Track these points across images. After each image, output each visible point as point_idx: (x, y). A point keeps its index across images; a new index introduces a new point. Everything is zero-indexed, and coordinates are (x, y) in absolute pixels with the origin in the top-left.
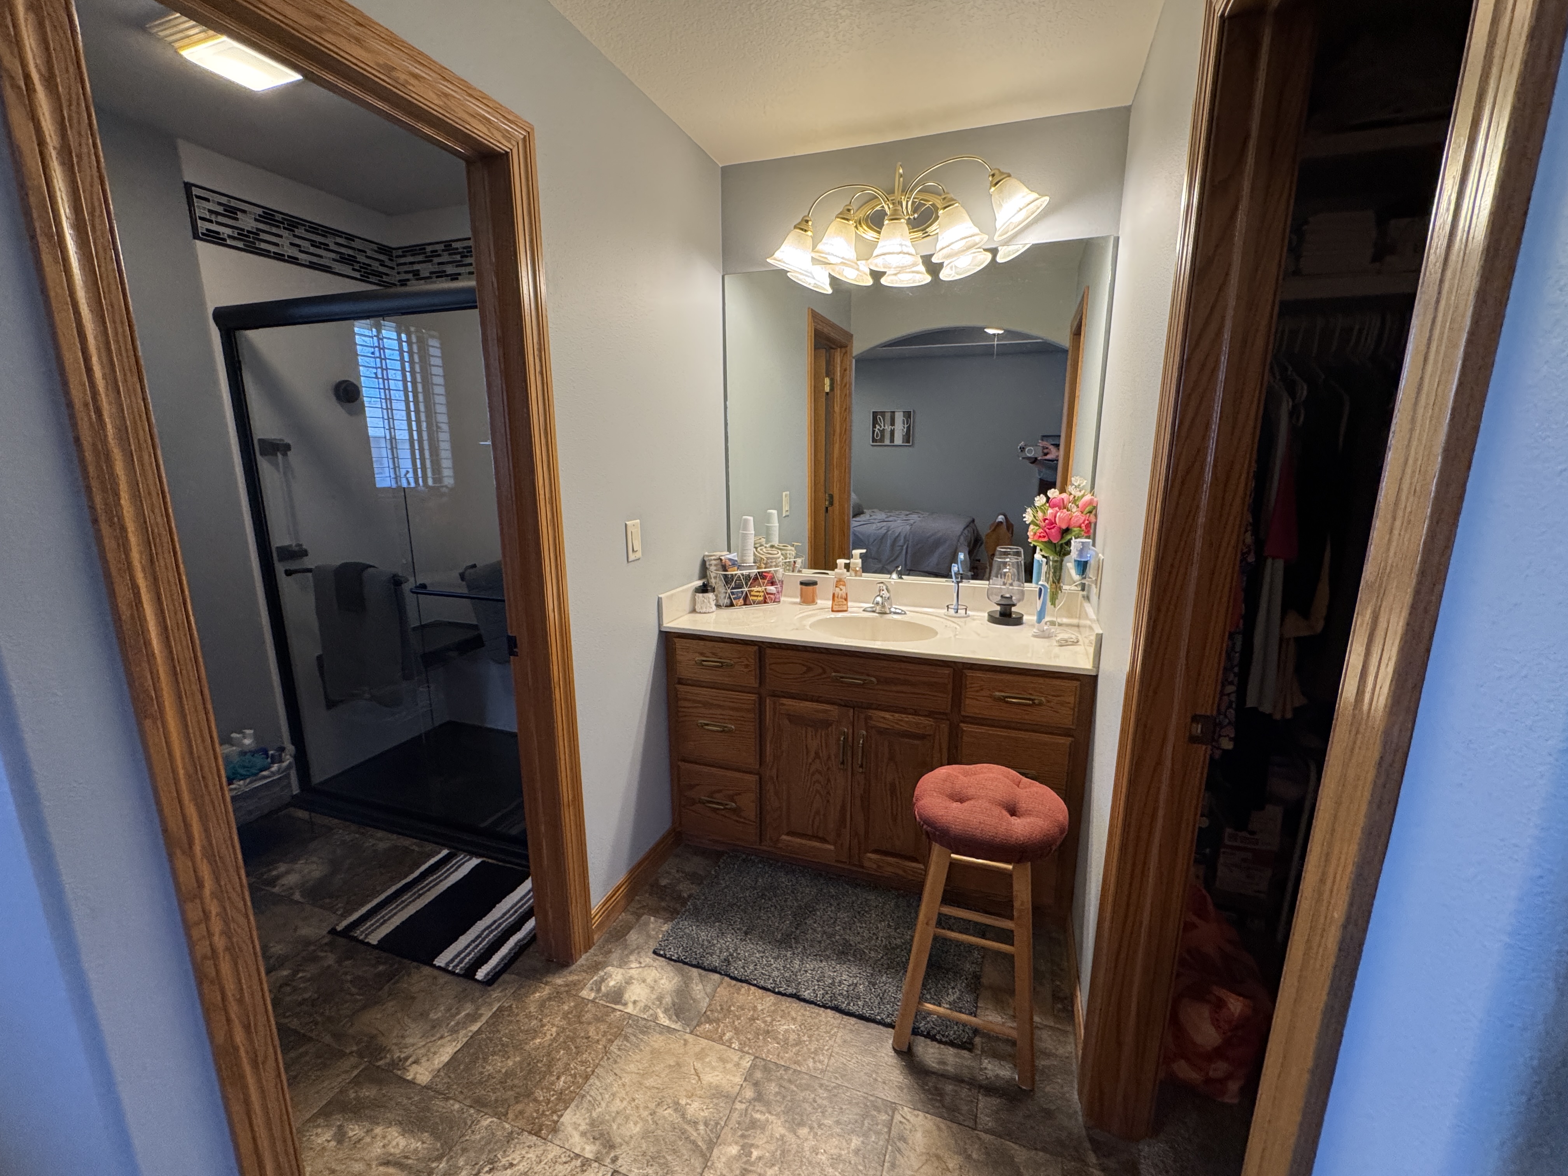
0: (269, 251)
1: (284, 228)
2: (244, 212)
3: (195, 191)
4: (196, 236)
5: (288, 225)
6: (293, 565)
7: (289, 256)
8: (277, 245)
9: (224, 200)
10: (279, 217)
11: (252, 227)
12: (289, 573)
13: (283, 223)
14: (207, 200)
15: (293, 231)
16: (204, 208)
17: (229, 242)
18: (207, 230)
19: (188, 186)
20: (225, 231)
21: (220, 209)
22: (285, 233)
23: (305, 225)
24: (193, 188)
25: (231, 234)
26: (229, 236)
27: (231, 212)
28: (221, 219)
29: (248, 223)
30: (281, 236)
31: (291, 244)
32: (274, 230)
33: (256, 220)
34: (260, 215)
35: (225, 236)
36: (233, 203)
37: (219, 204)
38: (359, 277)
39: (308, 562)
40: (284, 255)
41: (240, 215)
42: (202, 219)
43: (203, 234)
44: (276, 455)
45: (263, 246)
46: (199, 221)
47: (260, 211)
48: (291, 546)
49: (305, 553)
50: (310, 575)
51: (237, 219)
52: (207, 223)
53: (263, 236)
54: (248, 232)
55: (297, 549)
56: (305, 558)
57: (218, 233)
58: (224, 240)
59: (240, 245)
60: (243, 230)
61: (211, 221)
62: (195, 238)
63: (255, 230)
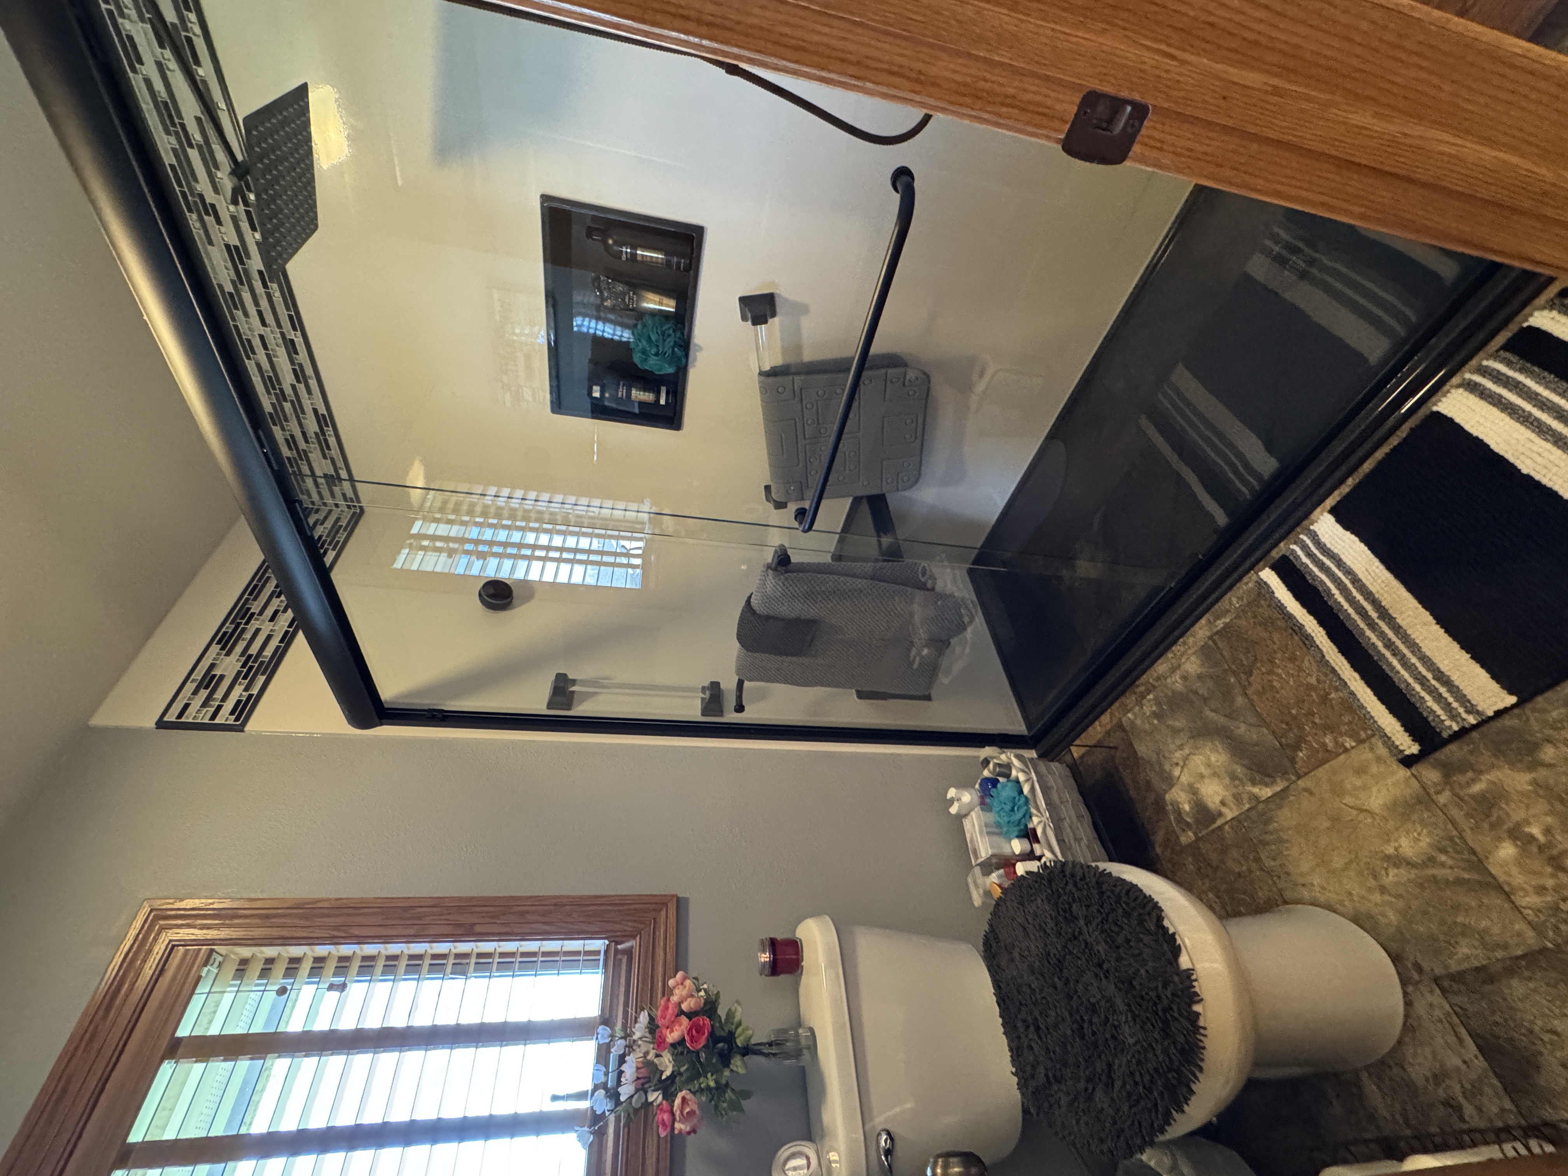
0: (278, 648)
1: (247, 623)
2: (212, 666)
3: (171, 717)
4: (240, 729)
5: (242, 618)
6: (730, 702)
7: (290, 626)
8: (269, 638)
9: (190, 687)
10: (229, 627)
11: (238, 660)
12: (740, 708)
13: (239, 624)
14: (187, 706)
15: (253, 614)
16: (198, 711)
17: (255, 691)
18: (232, 713)
19: (161, 724)
20: (238, 692)
21: (204, 693)
22: (254, 624)
23: (247, 600)
24: (166, 719)
25: (243, 687)
26: (246, 690)
27: (210, 681)
28: (219, 695)
29: (230, 665)
30: (258, 631)
31: (272, 619)
32: (248, 636)
33: (228, 654)
34: (222, 649)
35: (246, 694)
36: (198, 675)
37: (195, 692)
38: (334, 553)
39: (729, 684)
40: (287, 632)
41: (218, 672)
42: (213, 717)
43: (236, 720)
44: (573, 692)
45: (268, 652)
46: (216, 721)
47: (215, 648)
48: (703, 699)
49: (715, 686)
50: (746, 684)
51: (222, 677)
52: (221, 712)
53: (254, 650)
54: (243, 666)
55: (708, 693)
56: (722, 686)
57: (239, 702)
58: (250, 696)
59: (261, 679)
60: (239, 673)
61: (219, 708)
62: (242, 731)
63: (243, 659)
